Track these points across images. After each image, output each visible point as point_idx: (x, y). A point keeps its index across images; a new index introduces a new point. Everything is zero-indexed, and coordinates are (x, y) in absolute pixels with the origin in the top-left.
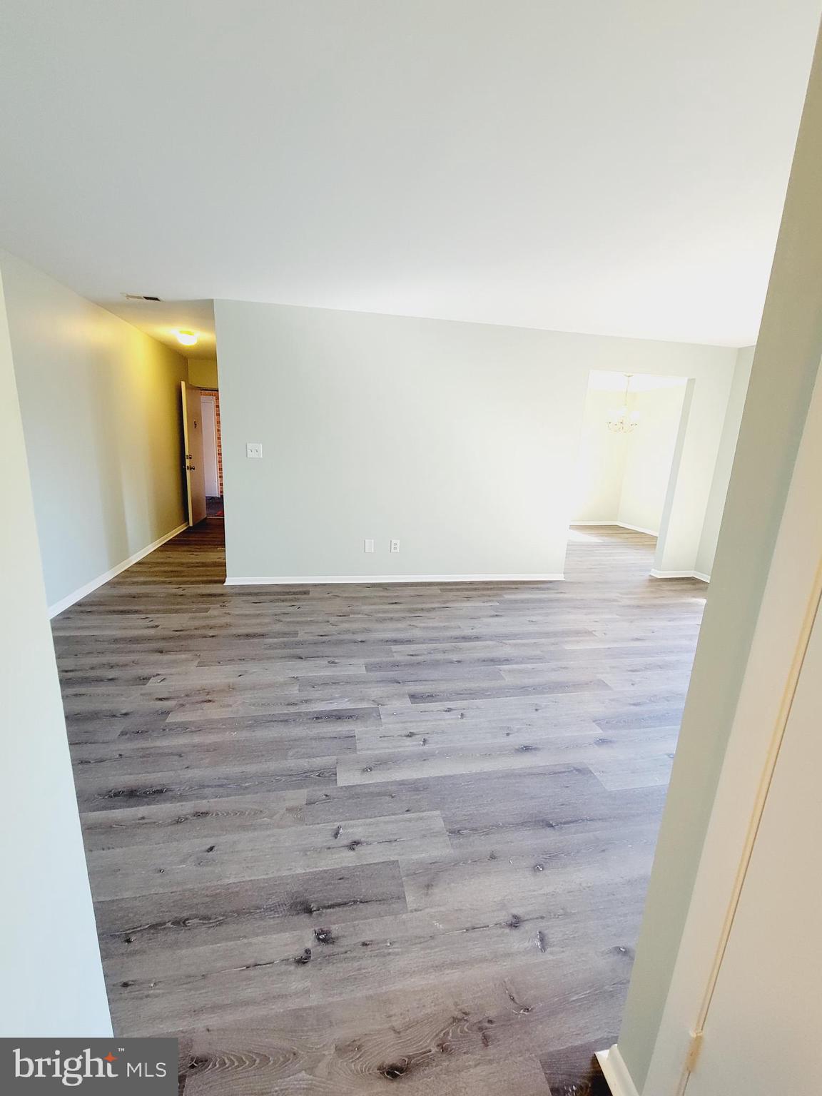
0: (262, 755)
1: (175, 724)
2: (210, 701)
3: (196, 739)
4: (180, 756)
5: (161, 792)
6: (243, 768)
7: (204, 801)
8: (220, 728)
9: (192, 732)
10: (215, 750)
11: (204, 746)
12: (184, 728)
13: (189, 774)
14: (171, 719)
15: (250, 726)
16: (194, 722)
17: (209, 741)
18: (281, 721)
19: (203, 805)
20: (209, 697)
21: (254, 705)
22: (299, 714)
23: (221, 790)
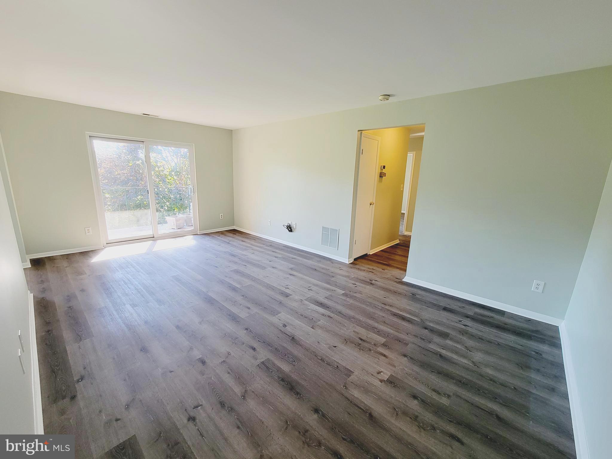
0: (358, 307)
1: (383, 337)
2: (361, 339)
3: (376, 325)
4: (385, 322)
5: (394, 315)
6: (366, 307)
7: (382, 306)
8: (365, 324)
9: (377, 329)
10: (372, 317)
11: (374, 321)
12: (379, 332)
13: (384, 315)
14: (383, 340)
15: (353, 318)
16: (374, 333)
17: (373, 322)
18: (341, 313)
19: (383, 306)
20: (360, 342)
21: (344, 325)
22: (333, 312)
23: (376, 306)
